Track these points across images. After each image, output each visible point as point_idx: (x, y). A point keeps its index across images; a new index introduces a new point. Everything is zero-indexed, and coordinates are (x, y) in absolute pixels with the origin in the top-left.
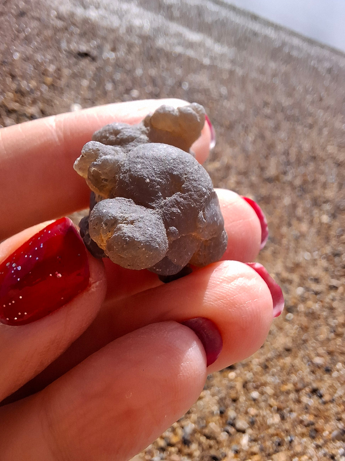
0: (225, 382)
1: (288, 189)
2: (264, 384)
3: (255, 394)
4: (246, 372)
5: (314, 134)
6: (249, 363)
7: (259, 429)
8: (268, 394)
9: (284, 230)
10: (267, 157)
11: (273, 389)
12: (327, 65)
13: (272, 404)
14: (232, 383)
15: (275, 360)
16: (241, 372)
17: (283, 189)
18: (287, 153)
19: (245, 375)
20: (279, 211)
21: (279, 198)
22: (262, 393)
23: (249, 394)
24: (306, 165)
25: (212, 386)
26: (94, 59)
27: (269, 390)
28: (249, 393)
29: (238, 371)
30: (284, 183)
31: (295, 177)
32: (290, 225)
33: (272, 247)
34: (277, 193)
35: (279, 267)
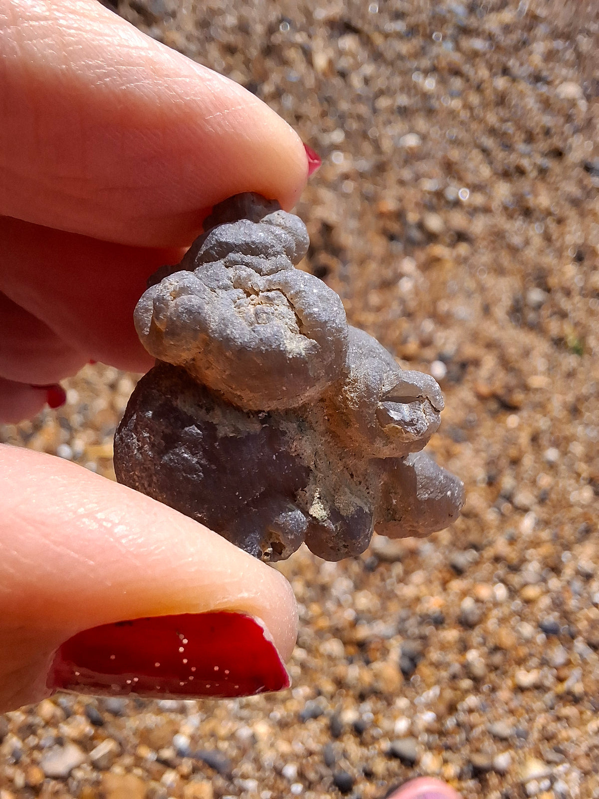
3: (552, 454)
7: (554, 507)
11: (585, 447)
13: (580, 471)
15: (593, 400)
19: (537, 421)
22: (565, 453)
23: (540, 453)
25: (477, 436)
28: (541, 451)
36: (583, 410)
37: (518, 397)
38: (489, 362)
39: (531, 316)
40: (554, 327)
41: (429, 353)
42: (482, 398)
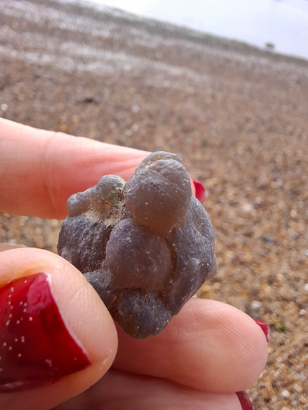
1: (280, 193)
2: (292, 382)
3: (285, 393)
4: (272, 371)
5: (294, 140)
6: (275, 362)
8: (297, 391)
9: (283, 231)
10: (256, 167)
11: (301, 387)
12: (295, 77)
13: (303, 401)
15: (298, 357)
16: (268, 372)
17: (275, 194)
18: (273, 161)
19: (273, 374)
20: (276, 216)
21: (273, 204)
22: (292, 392)
23: (279, 394)
24: (293, 169)
26: (97, 104)
27: (298, 387)
28: (280, 392)
29: (265, 371)
30: (276, 189)
31: (284, 182)
32: (288, 227)
33: (275, 249)
34: (271, 199)
35: (285, 267)
40: (268, 319)
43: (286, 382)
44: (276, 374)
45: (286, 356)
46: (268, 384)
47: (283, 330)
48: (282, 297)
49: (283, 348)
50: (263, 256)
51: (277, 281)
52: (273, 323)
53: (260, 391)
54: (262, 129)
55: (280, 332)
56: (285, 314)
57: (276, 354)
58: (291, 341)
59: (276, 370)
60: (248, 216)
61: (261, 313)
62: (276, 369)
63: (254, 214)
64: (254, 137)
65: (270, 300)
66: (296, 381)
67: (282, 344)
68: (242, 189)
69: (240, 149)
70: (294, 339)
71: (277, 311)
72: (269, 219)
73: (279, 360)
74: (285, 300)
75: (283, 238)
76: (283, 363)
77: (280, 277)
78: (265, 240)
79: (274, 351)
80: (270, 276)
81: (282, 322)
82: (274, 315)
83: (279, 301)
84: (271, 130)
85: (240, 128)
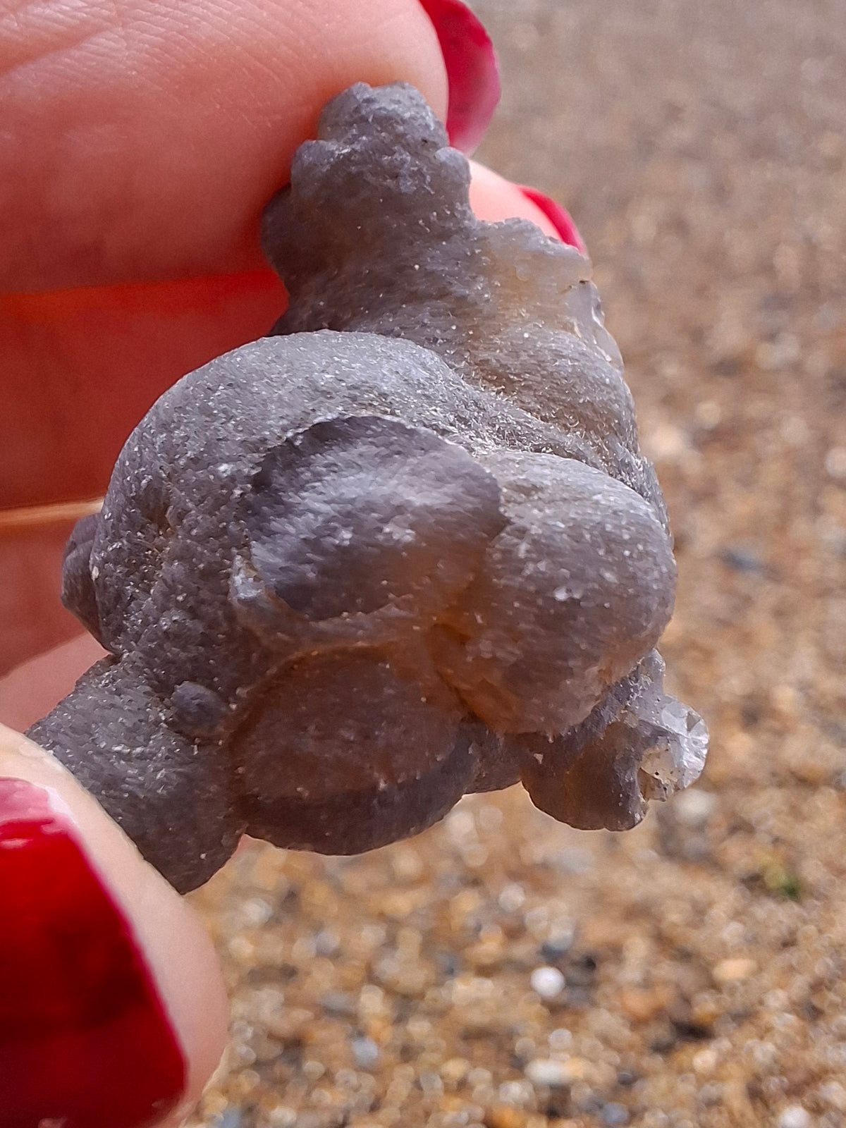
0: (686, 1088)
1: (792, 388)
2: (820, 1075)
3: (794, 1117)
4: (750, 1042)
6: (759, 1008)
8: (837, 1109)
9: (801, 528)
10: (702, 291)
14: (712, 1090)
15: (842, 985)
16: (734, 1045)
17: (773, 391)
18: (766, 268)
19: (751, 1051)
20: (773, 473)
21: (766, 424)
22: (817, 1109)
23: (772, 1119)
24: (836, 295)
25: (645, 1109)
27: (838, 1093)
28: (773, 1114)
29: (725, 1044)
30: (777, 371)
31: (808, 343)
32: (816, 510)
33: (768, 595)
34: (757, 408)
35: (805, 662)
36: (829, 1011)
37: (706, 1006)
38: (638, 947)
39: (693, 843)
40: (740, 855)
41: (522, 950)
42: (637, 1023)
43: (799, 1076)
44: (764, 1051)
45: (799, 984)
46: (733, 1091)
47: (793, 892)
48: (793, 773)
49: (791, 956)
50: (724, 624)
51: (774, 713)
52: (757, 870)
53: (703, 1117)
54: (725, 146)
55: (784, 900)
56: (802, 833)
57: (767, 979)
58: (820, 931)
59: (762, 1038)
60: (671, 475)
61: (712, 833)
62: (765, 1033)
63: (694, 465)
64: (694, 177)
65: (747, 784)
66: (834, 1072)
67: (788, 943)
68: (650, 371)
69: (643, 224)
70: (832, 923)
71: (775, 824)
72: (747, 482)
73: (777, 999)
74: (804, 782)
75: (800, 552)
76: (790, 1012)
77: (786, 697)
78: (731, 562)
79: (760, 969)
80: (750, 697)
81: (791, 864)
82: (763, 838)
83: (780, 785)
84: (761, 150)
85: (646, 145)
